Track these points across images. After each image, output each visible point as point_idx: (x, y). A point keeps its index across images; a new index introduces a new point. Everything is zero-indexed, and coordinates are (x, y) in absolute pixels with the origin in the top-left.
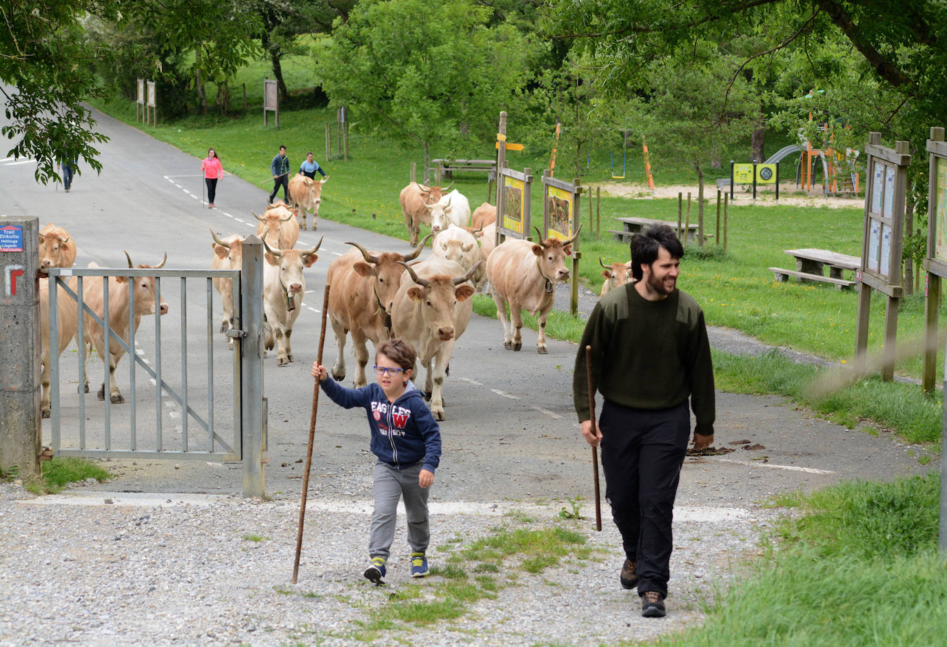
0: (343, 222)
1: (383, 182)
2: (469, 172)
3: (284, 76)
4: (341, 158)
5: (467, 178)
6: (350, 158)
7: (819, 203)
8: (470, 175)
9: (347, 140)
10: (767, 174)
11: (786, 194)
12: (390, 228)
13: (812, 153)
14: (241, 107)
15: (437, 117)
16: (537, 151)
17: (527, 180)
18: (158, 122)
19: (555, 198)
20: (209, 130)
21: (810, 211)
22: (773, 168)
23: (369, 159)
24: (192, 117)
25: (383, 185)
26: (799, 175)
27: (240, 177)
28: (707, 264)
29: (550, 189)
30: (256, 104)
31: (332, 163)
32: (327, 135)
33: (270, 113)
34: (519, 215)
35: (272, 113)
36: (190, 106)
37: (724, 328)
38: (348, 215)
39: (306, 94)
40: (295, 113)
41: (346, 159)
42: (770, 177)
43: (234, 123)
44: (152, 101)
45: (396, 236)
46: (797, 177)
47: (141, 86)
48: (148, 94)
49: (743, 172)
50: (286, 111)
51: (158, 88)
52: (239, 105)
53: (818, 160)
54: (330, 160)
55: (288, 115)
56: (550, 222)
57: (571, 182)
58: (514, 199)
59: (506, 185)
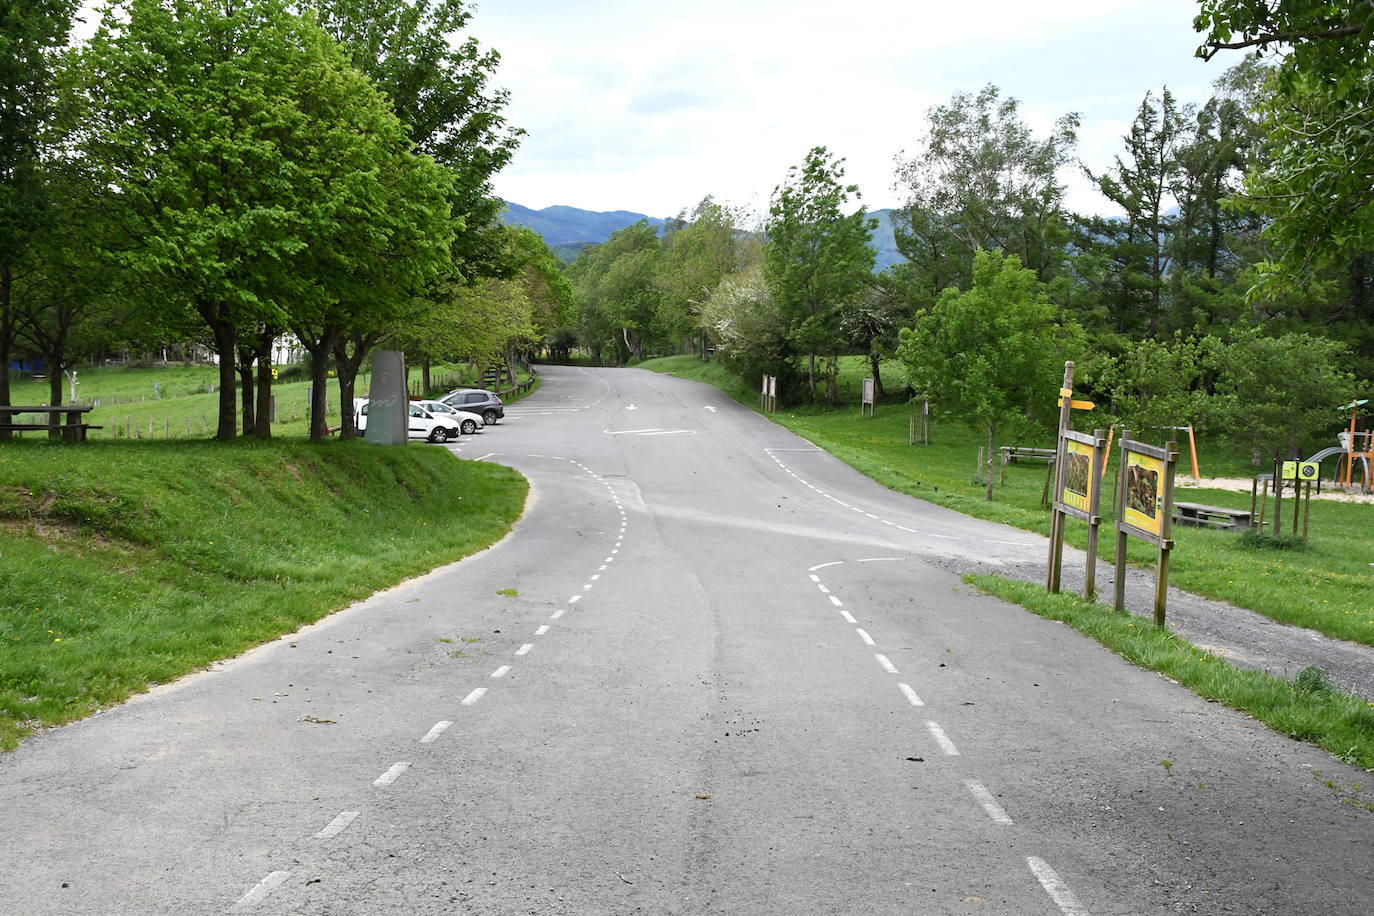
0: (907, 493)
2: (1032, 459)
3: (882, 377)
4: (921, 443)
5: (1030, 464)
6: (929, 443)
7: (1360, 499)
8: (1032, 461)
9: (928, 428)
10: (1309, 471)
11: (1326, 491)
12: (949, 501)
13: (1352, 454)
14: (845, 400)
15: (1003, 403)
17: (1098, 445)
18: (777, 408)
19: (1137, 467)
20: (818, 418)
21: (1352, 506)
22: (1316, 466)
23: (946, 444)
24: (804, 407)
26: (1338, 474)
27: (830, 452)
28: (1286, 554)
29: (1131, 456)
30: (856, 398)
31: (911, 447)
32: (912, 424)
33: (867, 405)
34: (1085, 489)
35: (869, 405)
36: (804, 397)
37: (1352, 643)
38: (913, 487)
39: (899, 392)
40: (888, 407)
41: (926, 444)
42: (1312, 474)
44: (773, 392)
45: (952, 508)
46: (1336, 476)
47: (765, 381)
48: (770, 386)
49: (1289, 469)
50: (880, 404)
51: (777, 381)
52: (843, 398)
53: (1358, 462)
54: (909, 445)
55: (882, 408)
56: (1129, 499)
57: (1163, 447)
58: (1079, 469)
59: (1069, 451)
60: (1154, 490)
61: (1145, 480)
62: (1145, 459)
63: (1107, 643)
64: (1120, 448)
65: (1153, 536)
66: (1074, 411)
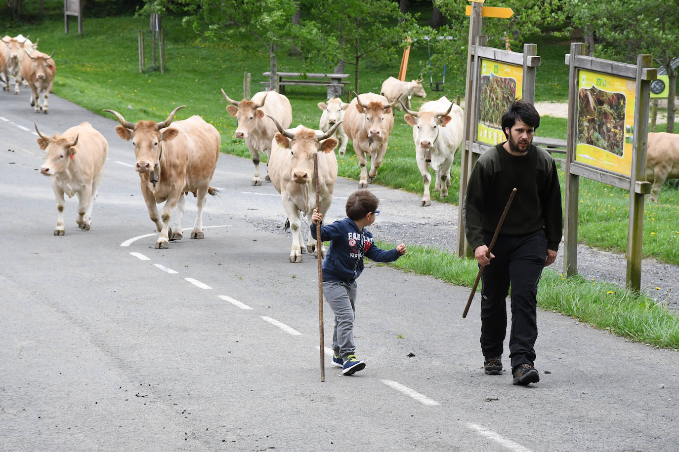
1: (208, 96)
2: (303, 87)
4: (157, 69)
5: (302, 94)
6: (166, 70)
8: (305, 90)
9: (163, 50)
10: (658, 87)
14: (37, 11)
16: (379, 64)
17: (529, 64)
19: (593, 89)
23: (188, 71)
25: (209, 100)
29: (583, 75)
30: (54, 9)
31: (147, 75)
32: (140, 44)
33: (71, 18)
35: (74, 18)
40: (101, 20)
41: (162, 71)
42: (662, 90)
43: (29, 29)
50: (90, 17)
52: (34, 9)
54: (143, 72)
55: (94, 21)
56: (581, 132)
57: (633, 61)
58: (500, 96)
59: (485, 73)
60: (621, 117)
61: (606, 107)
62: (604, 78)
63: (583, 317)
64: (568, 67)
65: (621, 178)
66: (487, 21)
